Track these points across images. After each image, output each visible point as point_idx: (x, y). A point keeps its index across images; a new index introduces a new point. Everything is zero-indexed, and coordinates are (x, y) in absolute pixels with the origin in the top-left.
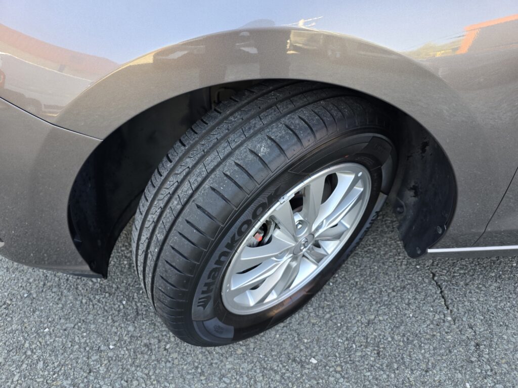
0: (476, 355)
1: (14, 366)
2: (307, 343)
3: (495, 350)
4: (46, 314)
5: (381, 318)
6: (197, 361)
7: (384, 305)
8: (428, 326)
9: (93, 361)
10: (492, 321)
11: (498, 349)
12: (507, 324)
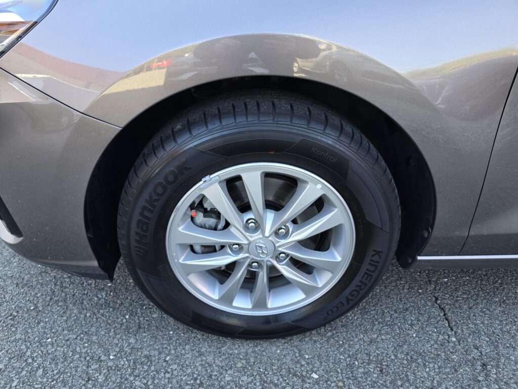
0: (483, 374)
1: (14, 372)
2: (308, 359)
3: (503, 370)
4: (50, 326)
5: (383, 337)
6: (196, 372)
7: (387, 325)
8: (432, 345)
9: (92, 370)
10: (498, 343)
11: (506, 370)
12: (514, 346)
